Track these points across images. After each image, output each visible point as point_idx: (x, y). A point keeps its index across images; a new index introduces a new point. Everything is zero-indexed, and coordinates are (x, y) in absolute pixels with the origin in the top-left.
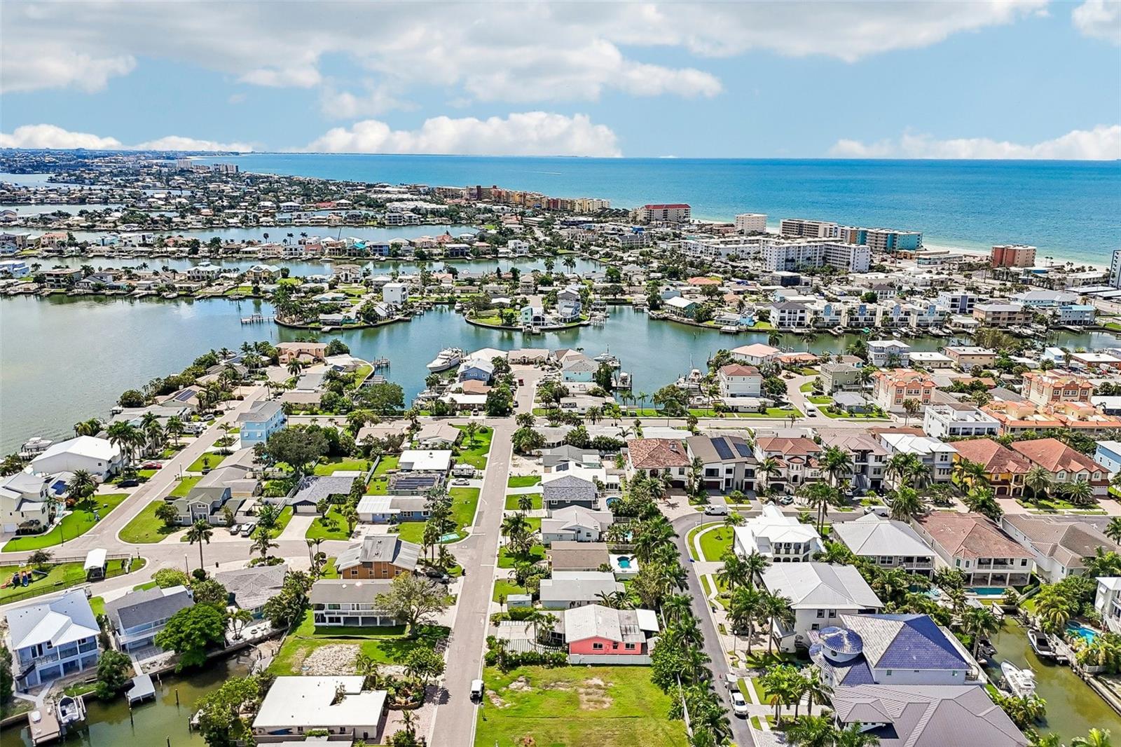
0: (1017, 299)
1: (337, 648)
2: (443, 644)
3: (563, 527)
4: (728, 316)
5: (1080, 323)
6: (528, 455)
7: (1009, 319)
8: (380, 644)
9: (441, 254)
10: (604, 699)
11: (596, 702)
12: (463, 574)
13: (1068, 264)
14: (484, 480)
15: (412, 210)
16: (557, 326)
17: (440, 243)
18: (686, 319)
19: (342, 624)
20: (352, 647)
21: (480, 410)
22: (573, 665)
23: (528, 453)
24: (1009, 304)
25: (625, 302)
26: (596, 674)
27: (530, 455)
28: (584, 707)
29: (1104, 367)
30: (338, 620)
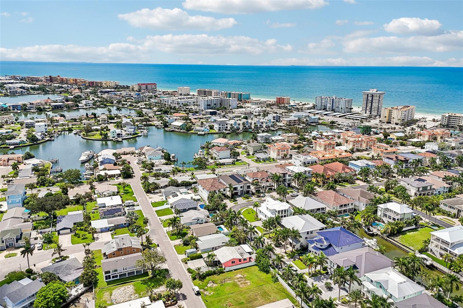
0: (291, 116)
1: (122, 288)
2: (169, 276)
3: (192, 219)
4: (198, 128)
5: (314, 123)
6: (153, 193)
7: (294, 123)
8: (141, 282)
9: (49, 108)
10: (246, 282)
11: (244, 283)
12: (158, 246)
13: (300, 102)
14: (140, 206)
15: (20, 88)
16: (128, 137)
17: (46, 103)
18: (182, 131)
19: (118, 278)
20: (129, 286)
21: (118, 177)
22: (227, 272)
23: (152, 192)
24: (289, 117)
25: (151, 125)
26: (237, 273)
27: (154, 193)
28: (241, 286)
29: (330, 137)
30: (117, 276)
